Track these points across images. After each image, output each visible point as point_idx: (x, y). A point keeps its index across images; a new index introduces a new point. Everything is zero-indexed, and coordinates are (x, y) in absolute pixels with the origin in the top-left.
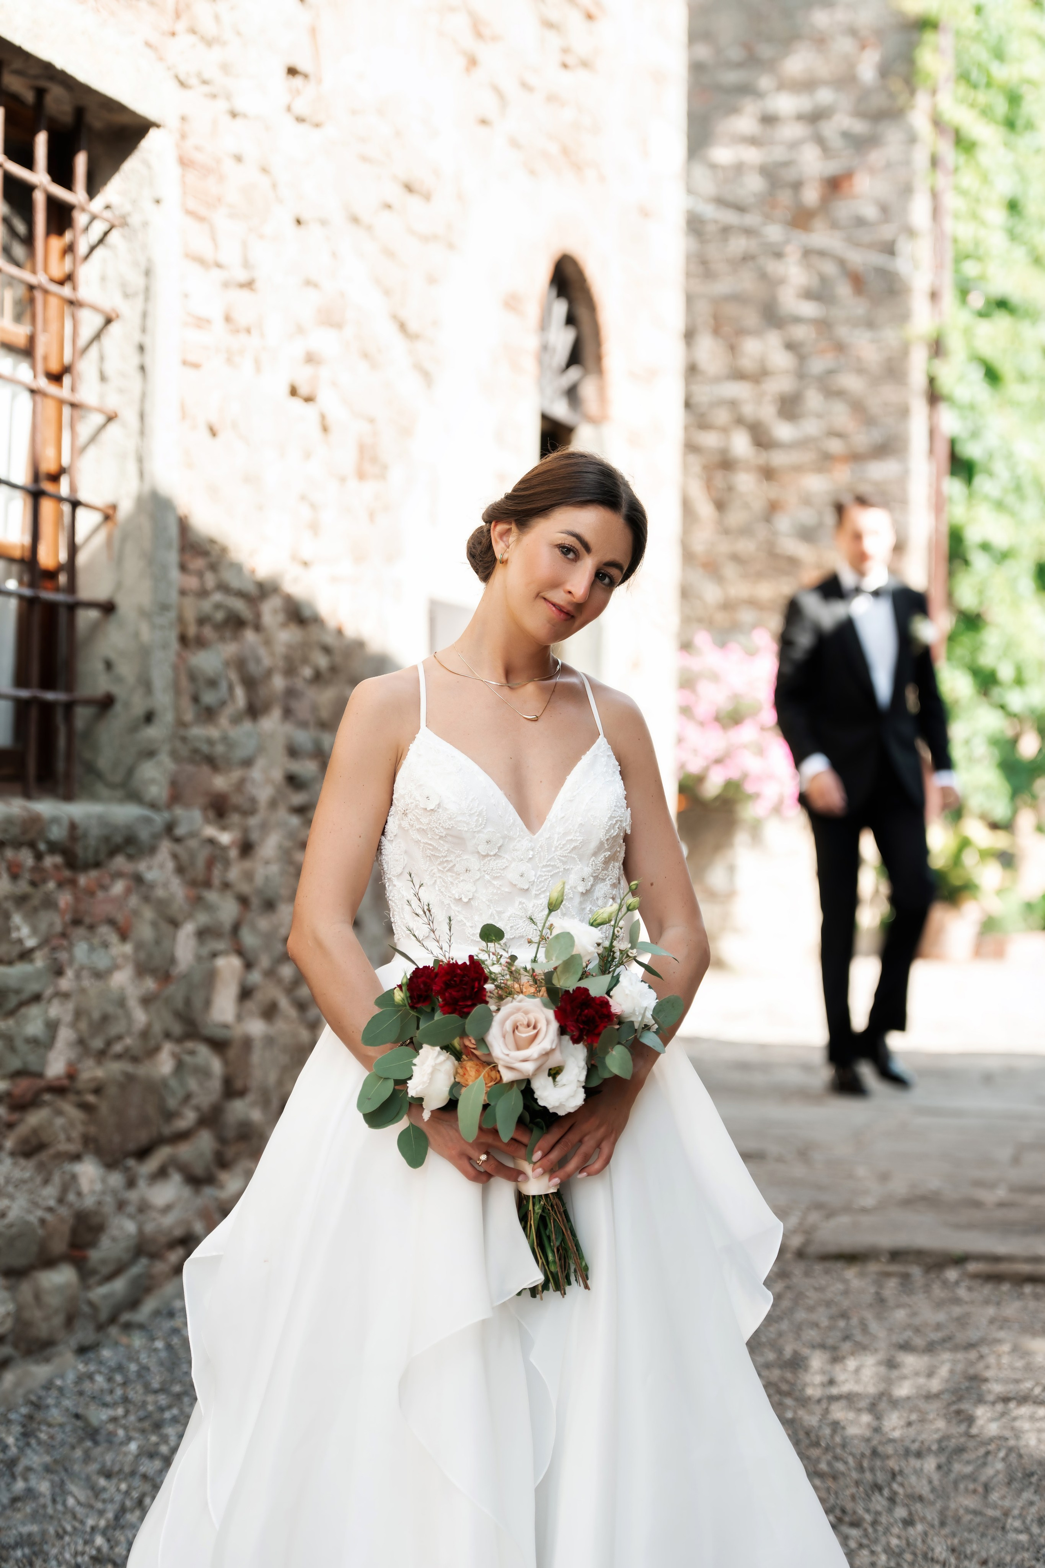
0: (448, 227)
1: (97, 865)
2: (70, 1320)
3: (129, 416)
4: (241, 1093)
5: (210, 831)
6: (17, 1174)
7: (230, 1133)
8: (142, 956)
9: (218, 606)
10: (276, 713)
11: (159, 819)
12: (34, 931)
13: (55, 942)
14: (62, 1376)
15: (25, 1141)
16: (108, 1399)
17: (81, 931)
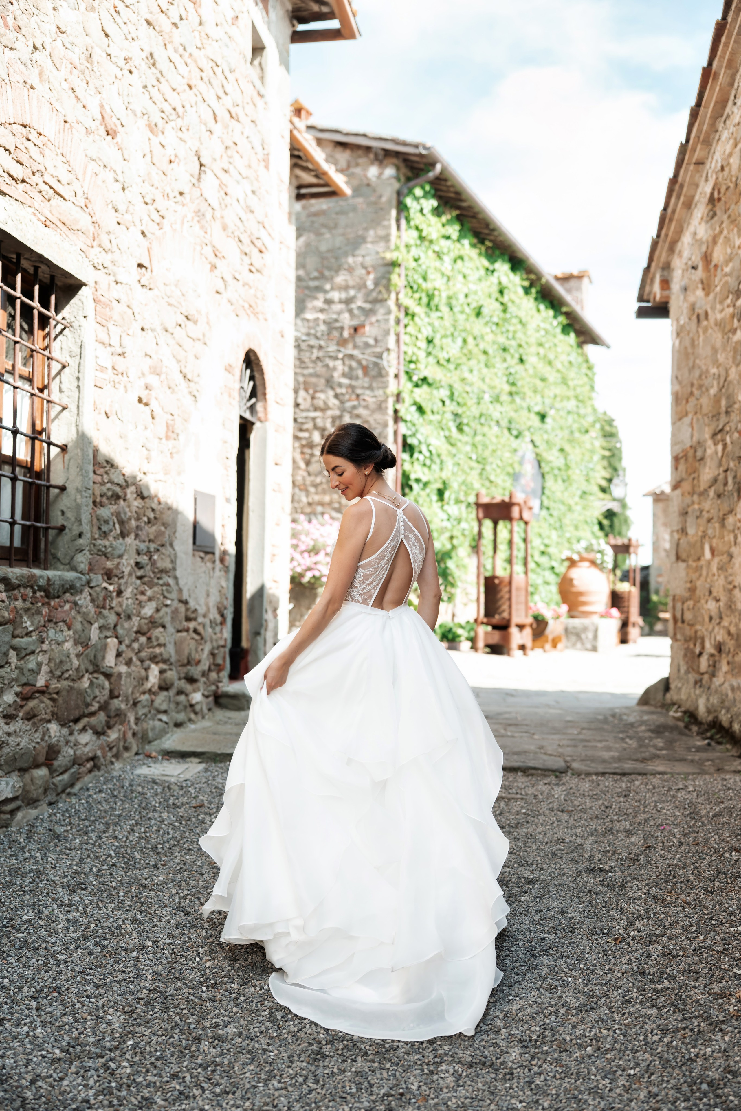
0: (204, 335)
1: (58, 597)
2: (45, 791)
3: (73, 407)
4: (117, 697)
5: (105, 585)
6: (24, 727)
7: (112, 714)
8: (77, 636)
9: (108, 489)
10: (132, 536)
11: (84, 578)
12: (32, 624)
13: (41, 629)
14: (43, 814)
15: (28, 713)
16: (63, 823)
17: (52, 625)
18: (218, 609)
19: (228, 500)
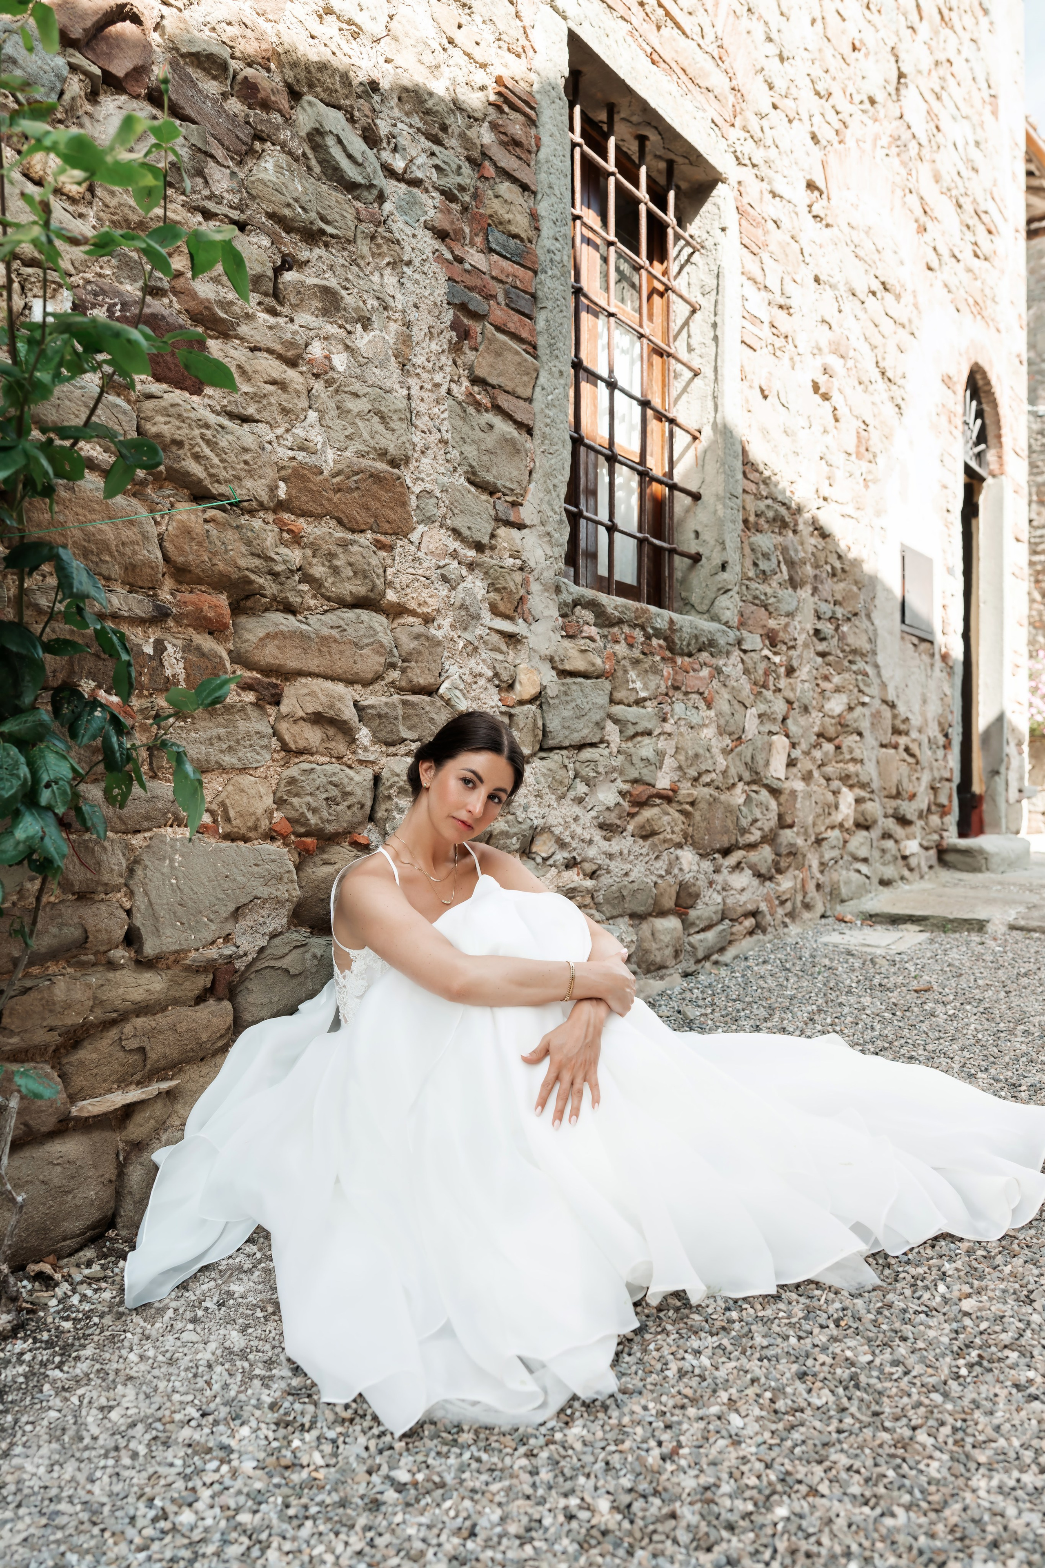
0: (910, 321)
1: (690, 655)
2: (677, 954)
3: (708, 371)
4: (791, 826)
5: (766, 652)
6: (636, 848)
7: (784, 851)
8: (722, 722)
9: (768, 507)
10: (808, 589)
11: (732, 635)
12: (646, 687)
13: (660, 698)
14: (671, 989)
15: (642, 827)
16: (700, 1003)
17: (678, 695)
18: (940, 724)
19: (950, 571)
